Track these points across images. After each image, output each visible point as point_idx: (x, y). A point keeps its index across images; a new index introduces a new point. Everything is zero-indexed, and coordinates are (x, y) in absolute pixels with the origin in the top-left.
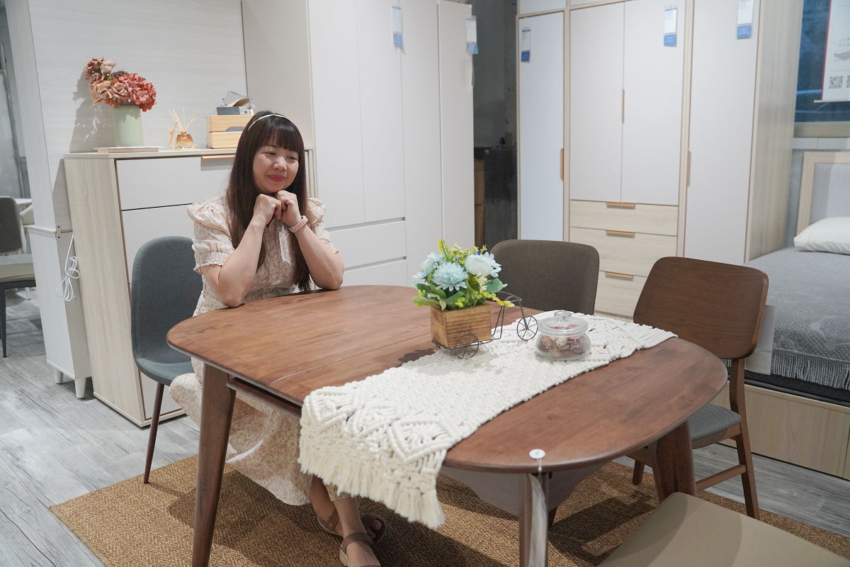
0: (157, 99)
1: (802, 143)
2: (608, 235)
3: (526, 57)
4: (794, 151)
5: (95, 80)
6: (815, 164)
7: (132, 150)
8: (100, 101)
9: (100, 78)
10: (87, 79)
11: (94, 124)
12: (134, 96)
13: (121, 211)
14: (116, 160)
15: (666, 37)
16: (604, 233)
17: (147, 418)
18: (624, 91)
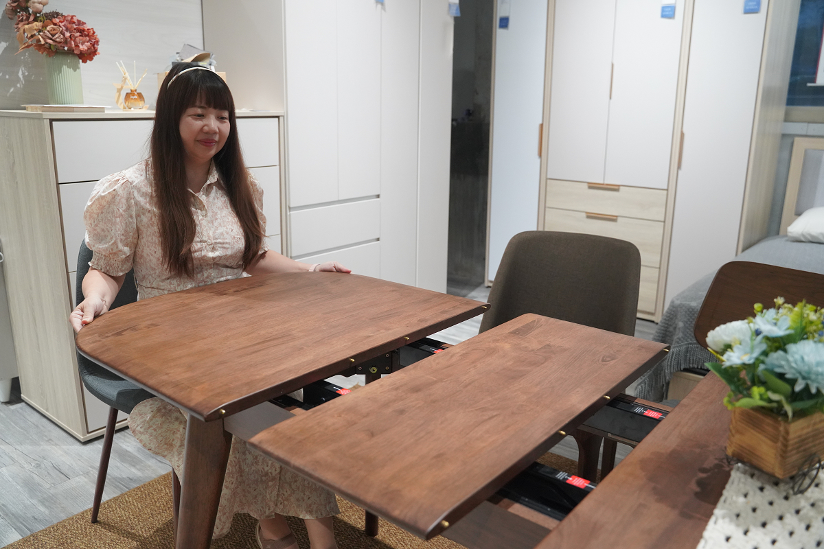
0: (100, 48)
1: (793, 128)
2: (588, 217)
3: (504, 23)
4: (784, 136)
5: (22, 21)
6: (806, 151)
7: (72, 110)
8: (28, 46)
9: (28, 18)
10: (11, 19)
11: (20, 75)
12: (73, 43)
13: (58, 184)
14: (51, 121)
15: (664, 9)
16: (584, 215)
17: (90, 431)
18: (613, 65)
